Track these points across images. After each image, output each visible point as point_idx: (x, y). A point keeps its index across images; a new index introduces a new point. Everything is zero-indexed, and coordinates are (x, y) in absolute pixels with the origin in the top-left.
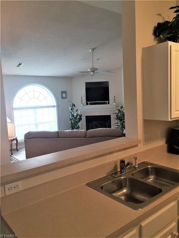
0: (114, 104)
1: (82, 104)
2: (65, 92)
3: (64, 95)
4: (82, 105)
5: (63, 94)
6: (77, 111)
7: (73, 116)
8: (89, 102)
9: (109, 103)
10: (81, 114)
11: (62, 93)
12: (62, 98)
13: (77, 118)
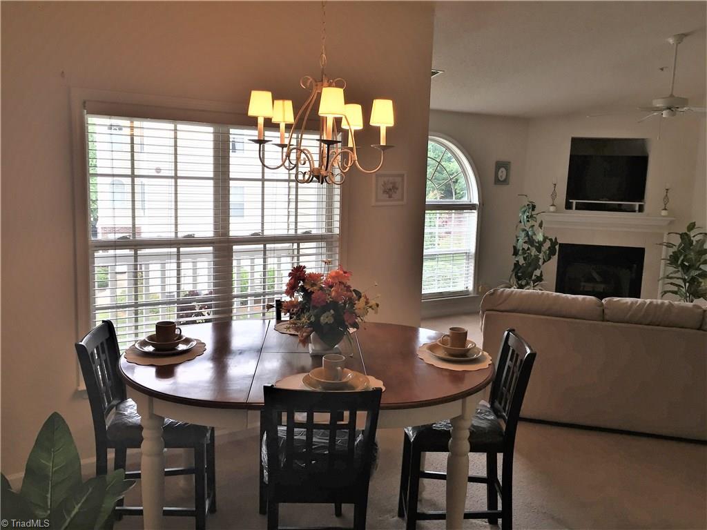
0: (664, 213)
1: (553, 205)
2: (506, 165)
3: (502, 173)
4: (552, 209)
5: (500, 171)
6: (541, 225)
7: (530, 240)
8: (574, 202)
11: (499, 165)
12: (497, 181)
13: (543, 249)
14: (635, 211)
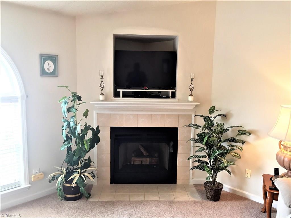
0: (190, 98)
1: (102, 94)
2: (54, 58)
3: (49, 66)
4: (101, 98)
5: (46, 63)
6: (86, 115)
7: (72, 131)
8: (121, 90)
9: (174, 95)
10: (98, 127)
11: (44, 58)
12: (44, 73)
13: (86, 138)
14: (169, 98)
